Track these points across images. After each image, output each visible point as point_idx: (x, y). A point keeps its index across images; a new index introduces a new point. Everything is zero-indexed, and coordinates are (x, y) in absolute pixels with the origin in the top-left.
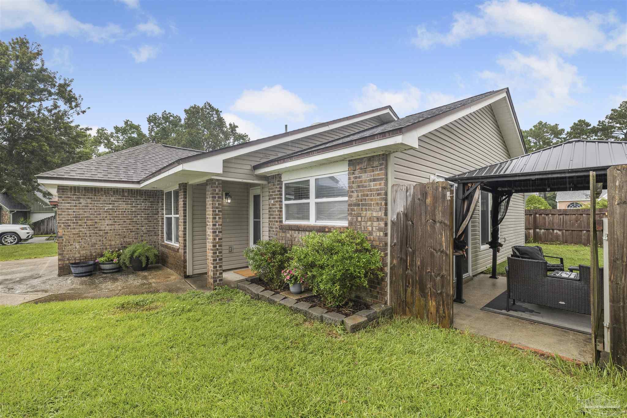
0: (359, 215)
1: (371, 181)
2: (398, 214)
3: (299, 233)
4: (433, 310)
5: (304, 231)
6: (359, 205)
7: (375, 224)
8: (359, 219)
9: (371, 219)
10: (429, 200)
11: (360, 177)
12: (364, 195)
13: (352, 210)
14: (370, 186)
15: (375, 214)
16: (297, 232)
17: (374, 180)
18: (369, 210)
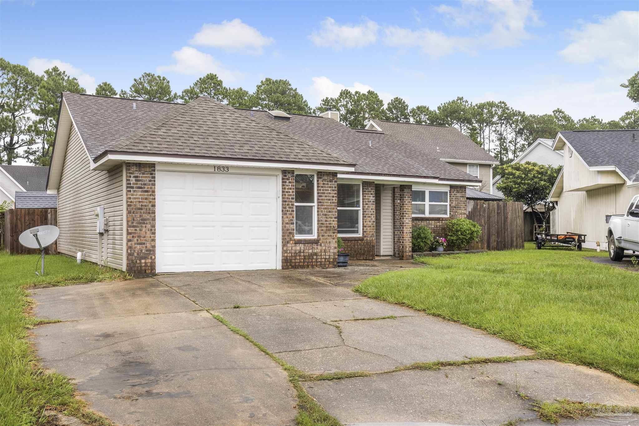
0: (456, 212)
1: (461, 197)
2: (469, 212)
3: (422, 222)
4: (480, 247)
5: (425, 220)
6: (456, 207)
7: (463, 216)
8: (456, 214)
9: (461, 214)
10: (479, 207)
11: (456, 195)
12: (458, 203)
13: (453, 209)
14: (460, 199)
15: (463, 212)
16: (420, 221)
17: (463, 197)
18: (460, 210)
